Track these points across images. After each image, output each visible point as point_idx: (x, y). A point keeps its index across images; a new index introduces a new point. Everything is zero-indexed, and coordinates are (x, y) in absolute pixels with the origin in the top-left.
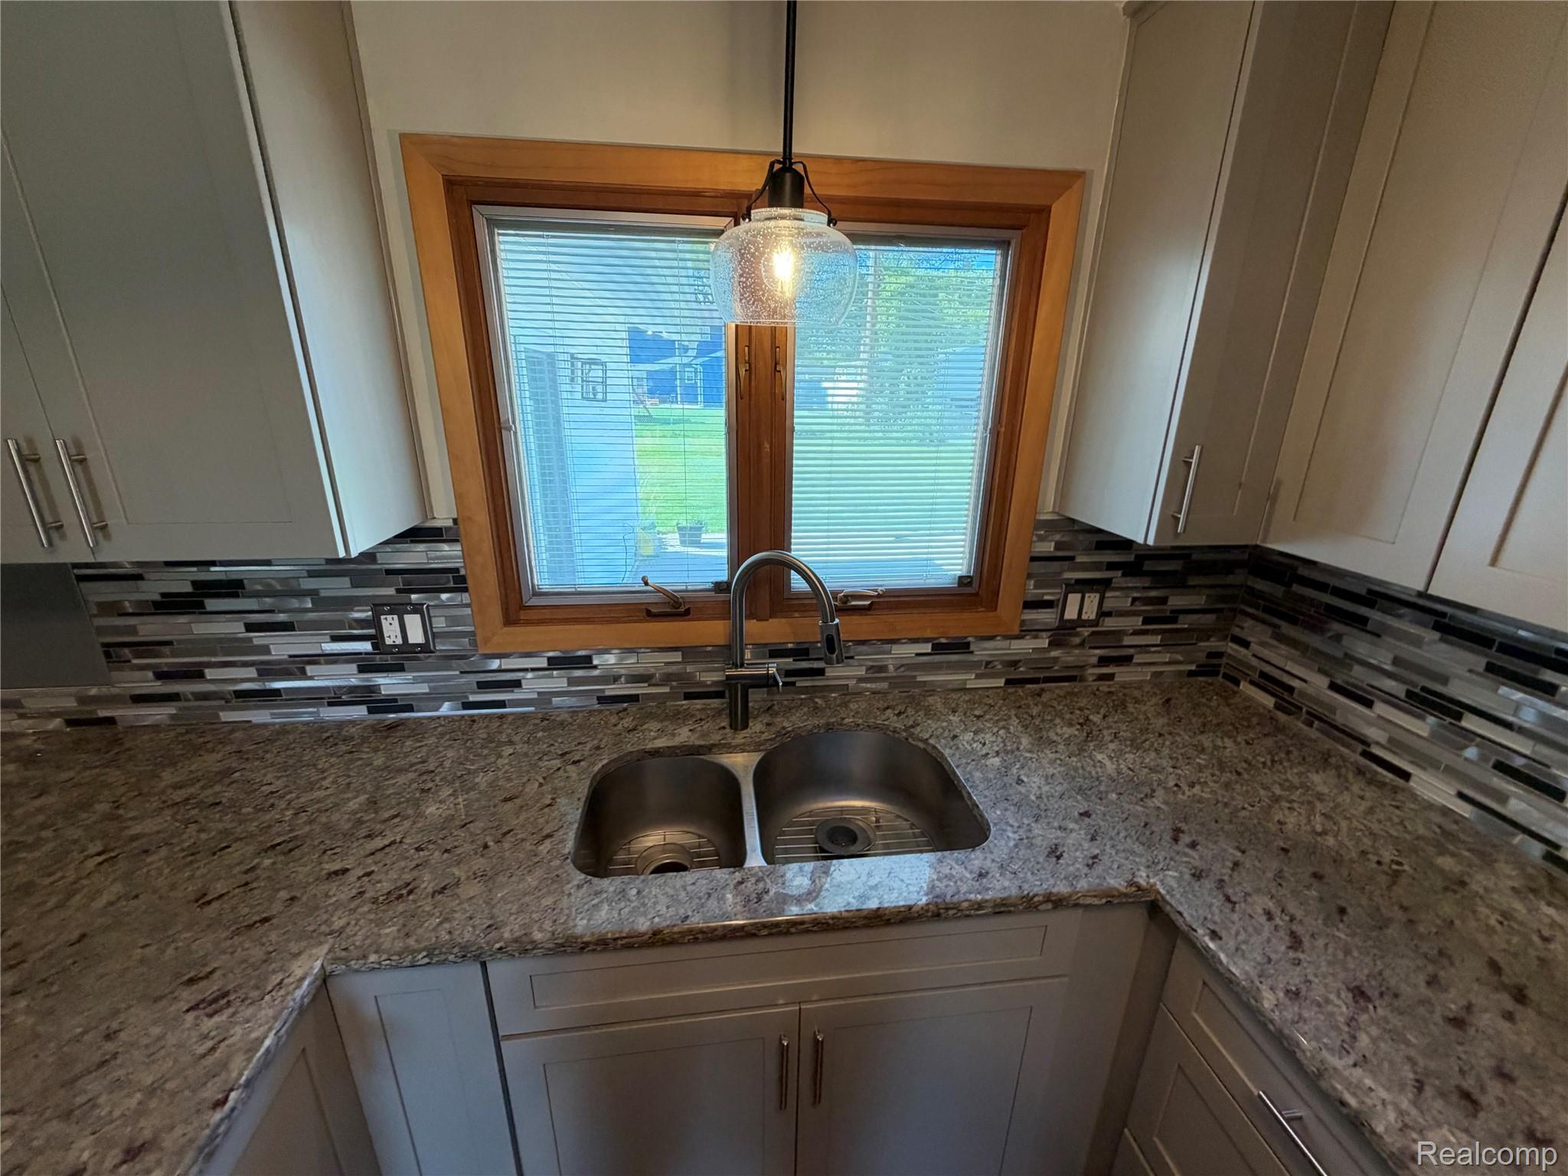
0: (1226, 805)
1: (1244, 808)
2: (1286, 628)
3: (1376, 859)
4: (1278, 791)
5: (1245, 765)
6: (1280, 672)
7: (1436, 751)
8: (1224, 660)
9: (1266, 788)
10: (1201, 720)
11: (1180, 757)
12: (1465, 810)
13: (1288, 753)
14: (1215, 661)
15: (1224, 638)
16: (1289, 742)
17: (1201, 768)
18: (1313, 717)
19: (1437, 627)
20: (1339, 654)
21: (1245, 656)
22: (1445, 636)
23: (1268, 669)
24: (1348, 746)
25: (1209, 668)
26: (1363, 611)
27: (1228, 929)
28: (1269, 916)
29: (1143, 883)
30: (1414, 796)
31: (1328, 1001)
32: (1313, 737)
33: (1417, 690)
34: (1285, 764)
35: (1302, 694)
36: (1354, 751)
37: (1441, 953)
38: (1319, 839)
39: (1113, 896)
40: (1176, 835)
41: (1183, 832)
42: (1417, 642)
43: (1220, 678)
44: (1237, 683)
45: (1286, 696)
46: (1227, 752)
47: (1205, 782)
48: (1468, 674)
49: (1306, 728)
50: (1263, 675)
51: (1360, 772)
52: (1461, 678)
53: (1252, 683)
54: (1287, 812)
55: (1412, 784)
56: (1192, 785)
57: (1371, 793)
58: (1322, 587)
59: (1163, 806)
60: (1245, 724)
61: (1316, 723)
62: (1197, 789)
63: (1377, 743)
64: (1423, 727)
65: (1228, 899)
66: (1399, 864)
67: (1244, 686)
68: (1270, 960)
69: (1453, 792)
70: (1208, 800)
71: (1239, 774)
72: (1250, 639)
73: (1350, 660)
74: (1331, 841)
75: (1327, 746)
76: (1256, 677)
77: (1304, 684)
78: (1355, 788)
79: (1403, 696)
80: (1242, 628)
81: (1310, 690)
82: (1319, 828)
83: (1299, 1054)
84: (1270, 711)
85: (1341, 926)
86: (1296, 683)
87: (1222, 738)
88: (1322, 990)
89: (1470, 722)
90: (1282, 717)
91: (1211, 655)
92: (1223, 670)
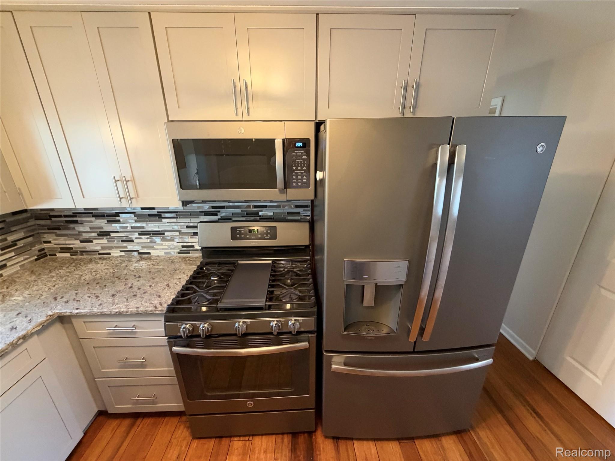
0: (67, 284)
1: (73, 282)
2: (58, 232)
3: (109, 273)
4: (81, 274)
5: (69, 273)
6: (66, 245)
7: (110, 245)
8: (46, 251)
9: (77, 274)
10: (48, 270)
11: (46, 282)
12: (123, 254)
13: (80, 264)
14: (42, 252)
15: (41, 243)
16: (79, 262)
17: (55, 281)
18: (82, 253)
19: (93, 216)
20: (77, 233)
21: (52, 245)
22: (96, 218)
23: (62, 246)
24: (94, 255)
25: (42, 255)
26: (75, 219)
27: (80, 306)
28: (89, 297)
29: (51, 314)
30: (113, 257)
31: (107, 301)
32: (85, 257)
33: (99, 233)
34: (80, 267)
35: (75, 248)
36: (96, 255)
37: (126, 279)
38: (95, 277)
39: (44, 323)
40: (55, 299)
41: (57, 297)
42: (91, 222)
43: (49, 256)
44: (55, 255)
45: (71, 251)
46: (61, 273)
47: (59, 283)
48: (105, 225)
49: (82, 256)
50: (61, 248)
51: (100, 258)
52: (105, 226)
53: (60, 252)
54: (85, 276)
55: (112, 255)
56: (54, 286)
57: (104, 262)
58: (60, 216)
59: (47, 296)
60: (64, 264)
61: (84, 253)
62: (56, 286)
63: (100, 250)
64: (104, 241)
65: (77, 301)
66: (114, 271)
67: (58, 255)
68: (93, 304)
69: (119, 252)
70: (61, 286)
71: (68, 276)
72: (50, 240)
73: (80, 233)
74: (98, 275)
75: (90, 258)
76: (59, 250)
77: (74, 245)
78: (100, 262)
79: (97, 236)
80: (45, 238)
81: (77, 246)
82: (94, 275)
83: (106, 313)
84: (70, 257)
85: (106, 288)
86: (71, 246)
87: (58, 271)
88: (106, 300)
89: (113, 235)
90: (74, 257)
91: (40, 251)
92: (48, 254)
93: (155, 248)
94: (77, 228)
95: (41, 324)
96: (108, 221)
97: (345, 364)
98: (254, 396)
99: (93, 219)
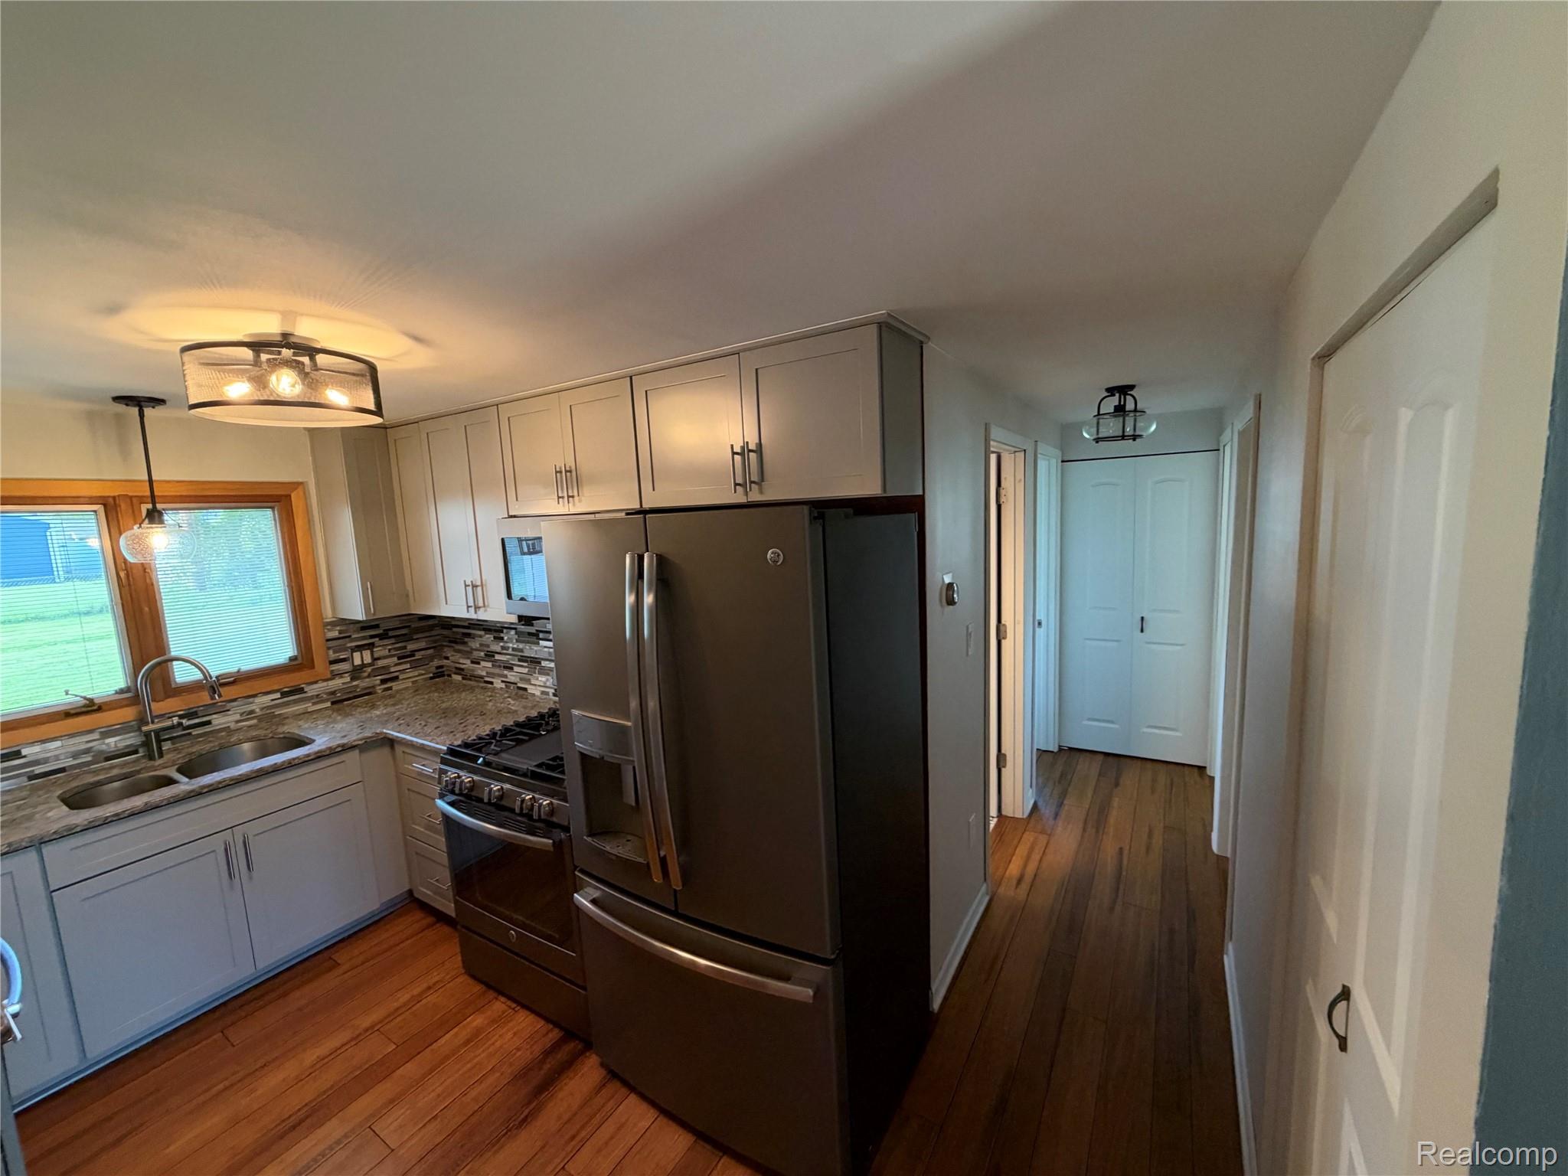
2: (456, 647)
6: (460, 664)
7: (494, 671)
8: (443, 669)
10: (442, 694)
13: (469, 692)
14: (441, 670)
15: (441, 659)
16: (468, 689)
18: (471, 677)
19: (484, 630)
20: (470, 650)
21: (449, 663)
22: (486, 633)
23: (456, 665)
25: (440, 673)
29: (378, 732)
32: (473, 684)
33: (486, 653)
36: (482, 683)
42: (481, 637)
43: (445, 676)
44: (451, 676)
45: (463, 673)
48: (491, 642)
49: (471, 682)
50: (456, 668)
51: (485, 688)
52: (491, 644)
53: (455, 673)
60: (457, 689)
61: (473, 678)
63: (485, 676)
64: (489, 664)
67: (453, 676)
69: (500, 681)
72: (449, 656)
73: (472, 650)
75: (477, 685)
76: (454, 670)
77: (466, 665)
79: (484, 657)
80: (444, 651)
81: (468, 668)
84: (462, 681)
86: (464, 666)
87: (452, 696)
89: (497, 657)
91: (437, 668)
92: (446, 673)
93: (532, 683)
94: (470, 644)
95: (364, 739)
96: (495, 638)
97: (594, 902)
98: (524, 926)
99: (482, 633)
